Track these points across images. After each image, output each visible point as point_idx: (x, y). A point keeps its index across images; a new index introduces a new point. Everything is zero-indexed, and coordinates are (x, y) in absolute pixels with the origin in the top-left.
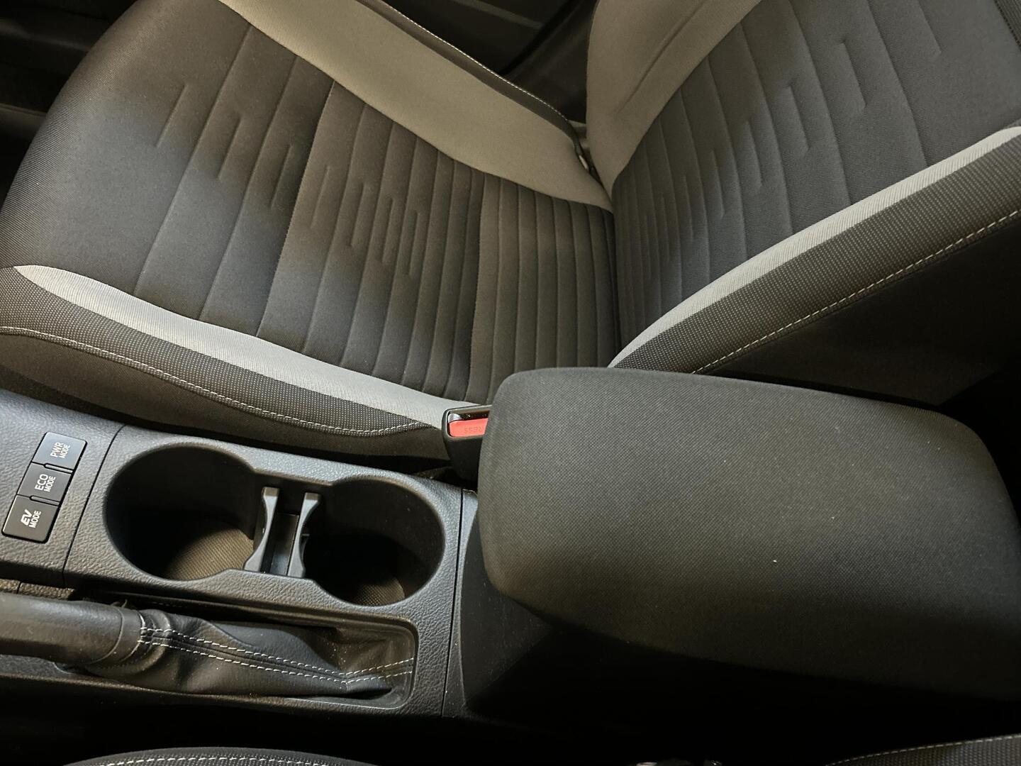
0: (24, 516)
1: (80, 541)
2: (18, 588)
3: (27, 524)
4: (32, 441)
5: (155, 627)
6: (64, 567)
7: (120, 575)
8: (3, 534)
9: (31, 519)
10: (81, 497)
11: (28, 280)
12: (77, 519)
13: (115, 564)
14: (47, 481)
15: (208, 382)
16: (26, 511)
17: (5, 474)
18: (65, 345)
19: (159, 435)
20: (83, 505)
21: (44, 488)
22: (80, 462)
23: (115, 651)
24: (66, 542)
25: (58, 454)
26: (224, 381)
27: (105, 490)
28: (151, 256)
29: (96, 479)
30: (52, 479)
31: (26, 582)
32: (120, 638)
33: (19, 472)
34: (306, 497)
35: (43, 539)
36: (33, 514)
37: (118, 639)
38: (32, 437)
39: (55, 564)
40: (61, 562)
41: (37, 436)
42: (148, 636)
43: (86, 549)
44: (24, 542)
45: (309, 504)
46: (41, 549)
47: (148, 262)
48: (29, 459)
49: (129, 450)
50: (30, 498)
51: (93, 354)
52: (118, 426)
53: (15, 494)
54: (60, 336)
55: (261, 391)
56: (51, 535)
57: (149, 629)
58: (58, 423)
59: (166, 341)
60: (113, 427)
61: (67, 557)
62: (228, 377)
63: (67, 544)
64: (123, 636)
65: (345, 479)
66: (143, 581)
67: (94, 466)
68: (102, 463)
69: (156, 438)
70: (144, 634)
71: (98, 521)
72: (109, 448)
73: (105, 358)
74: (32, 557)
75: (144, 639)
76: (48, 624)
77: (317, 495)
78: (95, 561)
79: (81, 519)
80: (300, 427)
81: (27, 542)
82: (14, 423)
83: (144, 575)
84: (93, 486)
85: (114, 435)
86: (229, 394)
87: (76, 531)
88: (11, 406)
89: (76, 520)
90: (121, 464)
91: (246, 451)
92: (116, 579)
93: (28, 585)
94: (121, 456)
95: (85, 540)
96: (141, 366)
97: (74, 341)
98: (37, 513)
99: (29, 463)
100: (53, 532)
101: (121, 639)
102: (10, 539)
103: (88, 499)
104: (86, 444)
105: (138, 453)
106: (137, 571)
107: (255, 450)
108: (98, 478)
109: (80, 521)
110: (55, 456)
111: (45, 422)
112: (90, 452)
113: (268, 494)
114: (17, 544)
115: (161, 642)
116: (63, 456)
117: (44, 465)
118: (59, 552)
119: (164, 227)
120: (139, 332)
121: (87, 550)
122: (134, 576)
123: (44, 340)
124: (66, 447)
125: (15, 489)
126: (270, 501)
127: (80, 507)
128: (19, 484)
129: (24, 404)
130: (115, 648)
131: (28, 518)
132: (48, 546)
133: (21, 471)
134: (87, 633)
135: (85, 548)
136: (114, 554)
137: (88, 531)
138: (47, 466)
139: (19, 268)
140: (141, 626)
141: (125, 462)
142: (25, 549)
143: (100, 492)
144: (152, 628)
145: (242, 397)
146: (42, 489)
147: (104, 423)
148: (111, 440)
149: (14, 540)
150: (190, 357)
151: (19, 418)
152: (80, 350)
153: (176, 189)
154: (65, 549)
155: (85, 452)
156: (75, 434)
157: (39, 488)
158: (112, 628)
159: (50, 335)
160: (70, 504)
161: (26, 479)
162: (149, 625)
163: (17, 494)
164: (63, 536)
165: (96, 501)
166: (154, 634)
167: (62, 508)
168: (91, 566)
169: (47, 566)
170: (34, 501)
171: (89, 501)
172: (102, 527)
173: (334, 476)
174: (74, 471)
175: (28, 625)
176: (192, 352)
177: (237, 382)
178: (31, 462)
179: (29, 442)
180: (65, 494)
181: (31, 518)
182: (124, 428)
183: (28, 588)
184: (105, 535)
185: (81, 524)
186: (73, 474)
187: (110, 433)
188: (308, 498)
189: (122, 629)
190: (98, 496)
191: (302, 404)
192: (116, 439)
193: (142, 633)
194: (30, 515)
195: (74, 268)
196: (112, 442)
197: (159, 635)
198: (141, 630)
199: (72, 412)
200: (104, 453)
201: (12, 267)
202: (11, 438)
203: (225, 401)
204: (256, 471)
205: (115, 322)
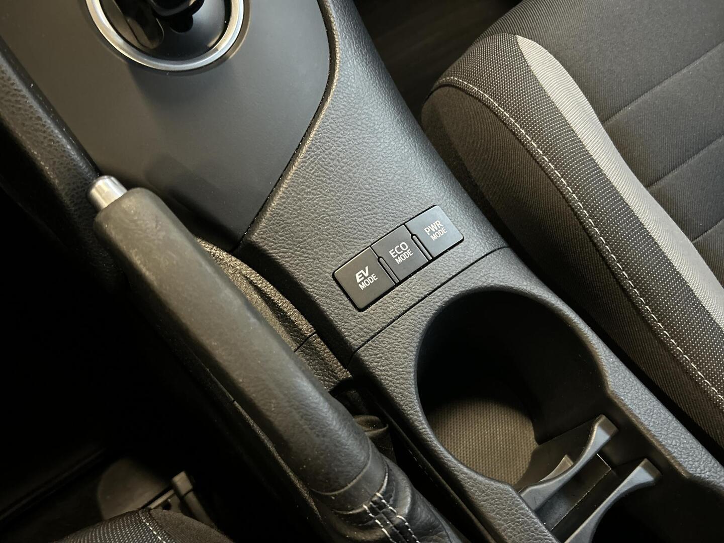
0: (362, 271)
1: (390, 333)
2: (310, 336)
3: (358, 281)
4: (419, 204)
5: (391, 502)
6: (359, 348)
7: (399, 399)
8: (333, 276)
9: (364, 279)
10: (422, 290)
11: (521, 52)
12: (402, 310)
13: (403, 384)
14: (404, 251)
15: (628, 258)
16: (367, 268)
17: (375, 220)
18: (511, 131)
19: (535, 279)
20: (417, 299)
21: (397, 257)
22: (445, 254)
23: (335, 496)
24: (378, 325)
25: (432, 232)
26: (646, 269)
27: (446, 299)
28: (647, 96)
29: (447, 281)
30: (409, 253)
31: (320, 336)
32: (349, 486)
33: (387, 226)
34: (643, 463)
35: (361, 306)
36: (370, 275)
37: (347, 485)
38: (421, 201)
39: (354, 339)
40: (360, 342)
41: (427, 203)
42: (378, 508)
43: (389, 346)
44: (344, 297)
45: (640, 476)
46: (353, 315)
47: (640, 100)
48: (405, 219)
49: (497, 275)
50: (379, 257)
51: (532, 155)
52: (502, 243)
53: (370, 244)
54: (514, 119)
55: (679, 307)
56: (369, 309)
57: (383, 501)
58: (452, 203)
59: (613, 186)
60: (498, 241)
61: (368, 340)
62: (653, 268)
63: (377, 327)
64: (353, 487)
65: (709, 482)
66: (416, 423)
67: (454, 268)
68: (463, 270)
69: (530, 281)
70: (375, 503)
71: (419, 326)
72: (479, 259)
73: (541, 166)
74: (340, 317)
75: (371, 508)
76: (294, 412)
77: (658, 472)
78: (388, 365)
79: (406, 311)
80: (692, 378)
81: (346, 299)
82: (416, 177)
83: (421, 418)
84: (439, 287)
85: (493, 249)
86: (641, 287)
87: (394, 320)
88: (425, 159)
89: (400, 309)
90: (480, 284)
91: (613, 363)
92: (393, 399)
93: (319, 340)
94: (485, 275)
95: (395, 336)
96: (570, 196)
97: (523, 131)
98: (373, 277)
99: (402, 223)
100: (373, 306)
101: (350, 489)
102: (335, 284)
103: (426, 297)
104: (462, 240)
105: (502, 284)
106: (418, 408)
107: (623, 367)
108: (449, 282)
109: (403, 313)
110: (427, 232)
111: (443, 194)
112: (460, 251)
113: (603, 426)
114: (337, 295)
115: (386, 525)
116: (434, 237)
117: (412, 235)
118: (365, 330)
119: (678, 76)
120: (593, 159)
121: (390, 348)
122: (412, 412)
123: (497, 115)
124: (443, 231)
125: (372, 241)
126: (599, 436)
127: (412, 300)
128: (379, 237)
129: (437, 165)
130: (336, 493)
131: (363, 275)
132: (361, 317)
133: (390, 226)
134: (322, 454)
135: (389, 344)
136: (410, 372)
137: (404, 330)
138: (414, 237)
139: (520, 39)
140: (378, 491)
141: (485, 284)
142: (340, 304)
143: (441, 297)
144: (388, 502)
145: (653, 299)
146: (394, 257)
147: (491, 230)
148: (487, 251)
149: (338, 288)
150: (627, 220)
151: (424, 175)
152: (523, 144)
153: (714, 47)
154: (372, 331)
155: (456, 247)
156: (459, 224)
157: (392, 254)
158: (349, 468)
159: (505, 113)
160: (407, 289)
161: (389, 238)
162: (387, 495)
163: (370, 246)
164: (380, 317)
165: (432, 304)
166: (384, 510)
167: (397, 288)
168: (382, 368)
169: (346, 336)
170: (381, 263)
171: (427, 299)
172: (418, 335)
173: (696, 468)
174: (434, 259)
175: (276, 398)
176: (633, 215)
177: (660, 279)
178: (404, 224)
179: (415, 203)
180: (410, 276)
181: (366, 278)
182: (506, 249)
183: (317, 343)
184: (415, 345)
185: (403, 317)
186: (430, 262)
187: (491, 244)
188: (645, 467)
189: (358, 478)
190: (437, 300)
191: (715, 354)
192: (492, 254)
193: (375, 499)
194: (366, 275)
195: (569, 64)
196: (487, 255)
197: (389, 515)
198: (375, 495)
199: (470, 202)
200: (472, 262)
201: (515, 34)
202: (404, 189)
203: (631, 291)
204: (609, 392)
205: (576, 135)
